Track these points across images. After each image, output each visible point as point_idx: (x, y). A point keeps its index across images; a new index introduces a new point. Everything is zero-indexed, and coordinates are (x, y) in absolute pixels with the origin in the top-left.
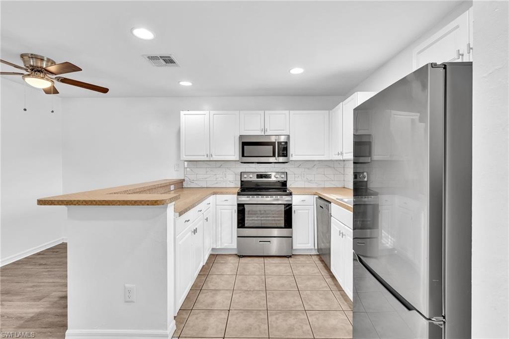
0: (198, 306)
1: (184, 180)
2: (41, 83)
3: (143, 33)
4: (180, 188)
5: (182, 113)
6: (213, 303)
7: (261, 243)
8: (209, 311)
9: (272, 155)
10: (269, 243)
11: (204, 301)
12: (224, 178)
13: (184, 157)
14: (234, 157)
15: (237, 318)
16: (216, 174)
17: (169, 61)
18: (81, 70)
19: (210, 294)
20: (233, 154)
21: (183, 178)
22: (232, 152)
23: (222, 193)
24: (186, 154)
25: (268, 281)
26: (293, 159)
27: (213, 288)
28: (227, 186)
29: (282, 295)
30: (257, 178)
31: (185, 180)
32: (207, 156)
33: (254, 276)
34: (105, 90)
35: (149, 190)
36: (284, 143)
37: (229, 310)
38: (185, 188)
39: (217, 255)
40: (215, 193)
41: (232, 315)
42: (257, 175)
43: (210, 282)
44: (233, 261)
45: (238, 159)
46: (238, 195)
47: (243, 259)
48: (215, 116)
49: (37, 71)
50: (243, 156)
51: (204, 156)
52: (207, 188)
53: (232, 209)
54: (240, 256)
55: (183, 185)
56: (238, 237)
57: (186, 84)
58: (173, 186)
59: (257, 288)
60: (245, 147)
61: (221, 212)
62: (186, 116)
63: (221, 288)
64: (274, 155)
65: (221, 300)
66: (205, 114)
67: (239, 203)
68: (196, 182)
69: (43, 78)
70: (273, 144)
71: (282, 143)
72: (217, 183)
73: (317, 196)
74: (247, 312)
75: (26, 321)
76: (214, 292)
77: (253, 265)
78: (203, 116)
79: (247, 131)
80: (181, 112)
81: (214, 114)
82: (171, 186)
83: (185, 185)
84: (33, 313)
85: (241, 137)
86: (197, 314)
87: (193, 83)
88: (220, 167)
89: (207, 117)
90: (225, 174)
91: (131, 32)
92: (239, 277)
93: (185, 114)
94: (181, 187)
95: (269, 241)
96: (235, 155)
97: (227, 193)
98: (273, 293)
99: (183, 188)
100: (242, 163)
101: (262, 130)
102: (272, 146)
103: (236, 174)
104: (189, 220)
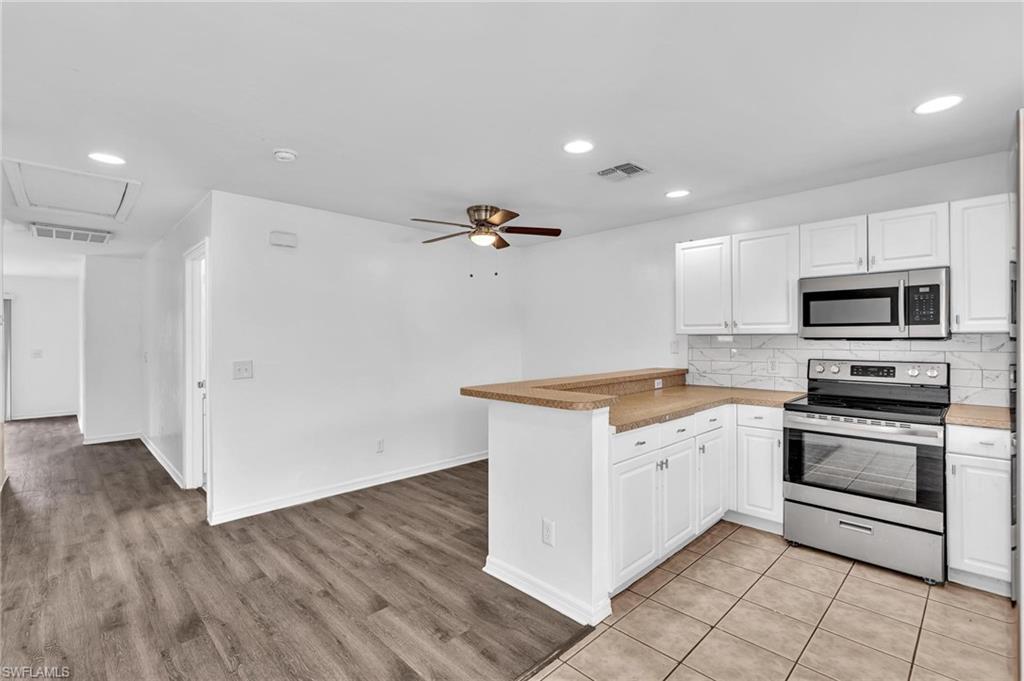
0: (662, 598)
1: (687, 371)
2: (485, 240)
3: (579, 147)
4: (679, 385)
5: (679, 246)
6: (688, 604)
7: (843, 526)
8: (675, 613)
9: (889, 321)
10: (868, 532)
11: (674, 594)
12: (770, 371)
13: (683, 328)
14: (785, 326)
15: (720, 646)
16: (751, 363)
17: (630, 169)
18: (518, 215)
19: (692, 587)
20: (785, 320)
21: (686, 367)
22: (784, 316)
23: (749, 402)
24: (687, 323)
25: (836, 613)
26: (963, 329)
27: (703, 580)
28: (777, 389)
29: (854, 652)
30: (852, 374)
31: (690, 371)
32: (726, 325)
33: (804, 592)
34: (556, 233)
35: (607, 385)
36: (927, 290)
37: (712, 628)
38: (689, 385)
39: (741, 526)
40: (732, 401)
41: (715, 637)
42: (853, 367)
43: (701, 570)
44: (770, 549)
45: (796, 332)
46: (787, 409)
47: (797, 550)
48: (742, 243)
49: (482, 225)
50: (807, 322)
51: (720, 325)
52: (732, 388)
53: (772, 438)
54: (791, 544)
55: (685, 381)
56: (787, 500)
57: (678, 194)
58: (661, 380)
59: (797, 615)
60: (812, 303)
61: (748, 441)
62: (686, 251)
63: (717, 585)
64: (894, 321)
65: (707, 605)
66: (721, 244)
67: (790, 426)
68: (710, 376)
69: (487, 233)
70: (892, 293)
71: (921, 290)
72: (753, 380)
74: (749, 645)
75: (462, 532)
76: (700, 587)
77: (814, 571)
78: (719, 246)
79: (819, 268)
80: (677, 245)
81: (740, 241)
82: (657, 381)
83: (689, 380)
84: (469, 525)
85: (802, 281)
86: (653, 608)
87: (691, 191)
88: (760, 347)
89: (726, 249)
90: (772, 363)
91: (562, 149)
92: (766, 581)
93: (683, 249)
94: (681, 383)
95: (870, 529)
96: (788, 323)
97: (760, 403)
98: (831, 639)
99: (684, 385)
100: (806, 338)
101: (861, 262)
102: (889, 299)
103: (798, 363)
104: (644, 443)
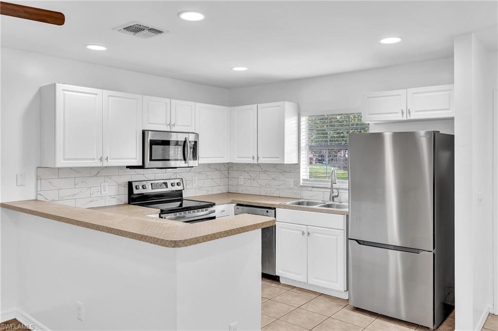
9: (182, 158)
13: (63, 161)
14: (135, 160)
20: (135, 157)
24: (66, 157)
26: (199, 163)
30: (152, 188)
42: (151, 184)
48: (110, 98)
50: (151, 159)
62: (65, 92)
66: (96, 94)
72: (91, 201)
73: (235, 205)
78: (94, 96)
79: (152, 125)
81: (109, 96)
87: (106, 48)
88: (96, 175)
90: (103, 186)
93: (63, 90)
101: (168, 124)
103: (119, 185)
